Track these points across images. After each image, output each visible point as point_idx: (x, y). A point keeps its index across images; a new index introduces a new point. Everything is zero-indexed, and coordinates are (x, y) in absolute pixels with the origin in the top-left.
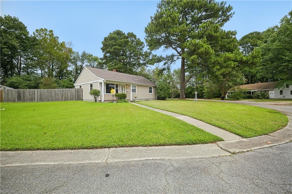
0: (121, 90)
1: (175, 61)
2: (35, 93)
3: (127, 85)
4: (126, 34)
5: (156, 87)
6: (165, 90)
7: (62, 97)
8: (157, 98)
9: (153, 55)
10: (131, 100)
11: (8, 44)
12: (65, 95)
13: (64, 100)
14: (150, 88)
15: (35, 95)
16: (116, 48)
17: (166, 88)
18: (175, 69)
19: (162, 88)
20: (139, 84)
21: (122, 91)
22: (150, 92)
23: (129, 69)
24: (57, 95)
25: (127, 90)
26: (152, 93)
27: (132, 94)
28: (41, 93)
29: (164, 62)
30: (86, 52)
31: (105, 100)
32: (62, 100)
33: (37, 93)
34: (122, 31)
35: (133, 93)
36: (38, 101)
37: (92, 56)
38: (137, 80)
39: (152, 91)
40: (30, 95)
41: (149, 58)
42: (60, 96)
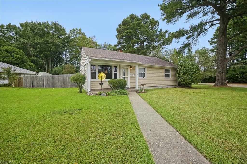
0: (122, 74)
1: (205, 30)
2: (43, 80)
3: (131, 67)
4: (140, 17)
5: (175, 69)
6: (191, 72)
7: (64, 84)
8: (177, 85)
9: (170, 33)
10: (137, 89)
11: (53, 43)
12: (66, 81)
13: (66, 87)
14: (167, 71)
15: (43, 81)
16: (128, 32)
17: (194, 70)
18: (198, 49)
19: (187, 70)
20: (150, 65)
21: (124, 76)
22: (167, 76)
23: (143, 53)
24: (60, 81)
25: (131, 74)
26: (170, 78)
27: (138, 79)
28: (48, 79)
29: (187, 36)
30: (106, 44)
31: (92, 89)
32: (64, 87)
33: (45, 79)
34: (135, 15)
35: (140, 78)
36: (46, 87)
37: (111, 45)
38: (149, 60)
39: (169, 74)
40: (40, 81)
41: (165, 38)
42: (62, 82)
